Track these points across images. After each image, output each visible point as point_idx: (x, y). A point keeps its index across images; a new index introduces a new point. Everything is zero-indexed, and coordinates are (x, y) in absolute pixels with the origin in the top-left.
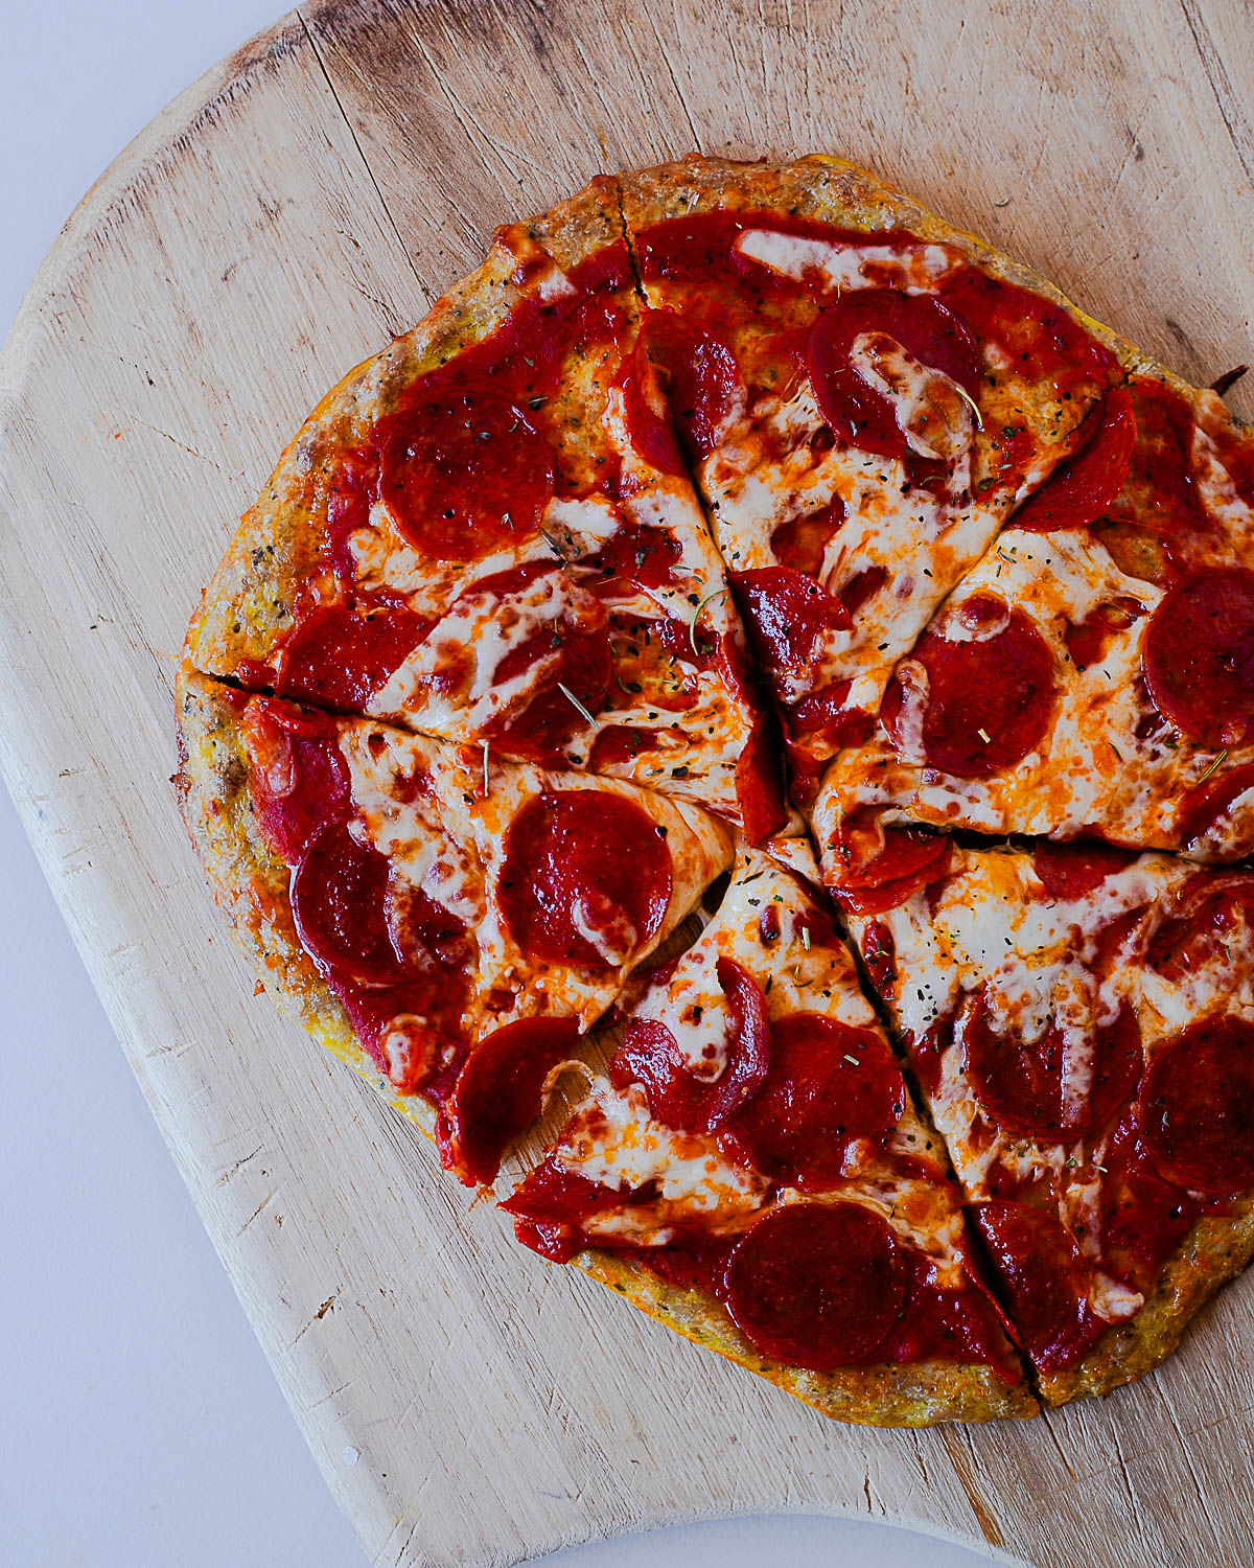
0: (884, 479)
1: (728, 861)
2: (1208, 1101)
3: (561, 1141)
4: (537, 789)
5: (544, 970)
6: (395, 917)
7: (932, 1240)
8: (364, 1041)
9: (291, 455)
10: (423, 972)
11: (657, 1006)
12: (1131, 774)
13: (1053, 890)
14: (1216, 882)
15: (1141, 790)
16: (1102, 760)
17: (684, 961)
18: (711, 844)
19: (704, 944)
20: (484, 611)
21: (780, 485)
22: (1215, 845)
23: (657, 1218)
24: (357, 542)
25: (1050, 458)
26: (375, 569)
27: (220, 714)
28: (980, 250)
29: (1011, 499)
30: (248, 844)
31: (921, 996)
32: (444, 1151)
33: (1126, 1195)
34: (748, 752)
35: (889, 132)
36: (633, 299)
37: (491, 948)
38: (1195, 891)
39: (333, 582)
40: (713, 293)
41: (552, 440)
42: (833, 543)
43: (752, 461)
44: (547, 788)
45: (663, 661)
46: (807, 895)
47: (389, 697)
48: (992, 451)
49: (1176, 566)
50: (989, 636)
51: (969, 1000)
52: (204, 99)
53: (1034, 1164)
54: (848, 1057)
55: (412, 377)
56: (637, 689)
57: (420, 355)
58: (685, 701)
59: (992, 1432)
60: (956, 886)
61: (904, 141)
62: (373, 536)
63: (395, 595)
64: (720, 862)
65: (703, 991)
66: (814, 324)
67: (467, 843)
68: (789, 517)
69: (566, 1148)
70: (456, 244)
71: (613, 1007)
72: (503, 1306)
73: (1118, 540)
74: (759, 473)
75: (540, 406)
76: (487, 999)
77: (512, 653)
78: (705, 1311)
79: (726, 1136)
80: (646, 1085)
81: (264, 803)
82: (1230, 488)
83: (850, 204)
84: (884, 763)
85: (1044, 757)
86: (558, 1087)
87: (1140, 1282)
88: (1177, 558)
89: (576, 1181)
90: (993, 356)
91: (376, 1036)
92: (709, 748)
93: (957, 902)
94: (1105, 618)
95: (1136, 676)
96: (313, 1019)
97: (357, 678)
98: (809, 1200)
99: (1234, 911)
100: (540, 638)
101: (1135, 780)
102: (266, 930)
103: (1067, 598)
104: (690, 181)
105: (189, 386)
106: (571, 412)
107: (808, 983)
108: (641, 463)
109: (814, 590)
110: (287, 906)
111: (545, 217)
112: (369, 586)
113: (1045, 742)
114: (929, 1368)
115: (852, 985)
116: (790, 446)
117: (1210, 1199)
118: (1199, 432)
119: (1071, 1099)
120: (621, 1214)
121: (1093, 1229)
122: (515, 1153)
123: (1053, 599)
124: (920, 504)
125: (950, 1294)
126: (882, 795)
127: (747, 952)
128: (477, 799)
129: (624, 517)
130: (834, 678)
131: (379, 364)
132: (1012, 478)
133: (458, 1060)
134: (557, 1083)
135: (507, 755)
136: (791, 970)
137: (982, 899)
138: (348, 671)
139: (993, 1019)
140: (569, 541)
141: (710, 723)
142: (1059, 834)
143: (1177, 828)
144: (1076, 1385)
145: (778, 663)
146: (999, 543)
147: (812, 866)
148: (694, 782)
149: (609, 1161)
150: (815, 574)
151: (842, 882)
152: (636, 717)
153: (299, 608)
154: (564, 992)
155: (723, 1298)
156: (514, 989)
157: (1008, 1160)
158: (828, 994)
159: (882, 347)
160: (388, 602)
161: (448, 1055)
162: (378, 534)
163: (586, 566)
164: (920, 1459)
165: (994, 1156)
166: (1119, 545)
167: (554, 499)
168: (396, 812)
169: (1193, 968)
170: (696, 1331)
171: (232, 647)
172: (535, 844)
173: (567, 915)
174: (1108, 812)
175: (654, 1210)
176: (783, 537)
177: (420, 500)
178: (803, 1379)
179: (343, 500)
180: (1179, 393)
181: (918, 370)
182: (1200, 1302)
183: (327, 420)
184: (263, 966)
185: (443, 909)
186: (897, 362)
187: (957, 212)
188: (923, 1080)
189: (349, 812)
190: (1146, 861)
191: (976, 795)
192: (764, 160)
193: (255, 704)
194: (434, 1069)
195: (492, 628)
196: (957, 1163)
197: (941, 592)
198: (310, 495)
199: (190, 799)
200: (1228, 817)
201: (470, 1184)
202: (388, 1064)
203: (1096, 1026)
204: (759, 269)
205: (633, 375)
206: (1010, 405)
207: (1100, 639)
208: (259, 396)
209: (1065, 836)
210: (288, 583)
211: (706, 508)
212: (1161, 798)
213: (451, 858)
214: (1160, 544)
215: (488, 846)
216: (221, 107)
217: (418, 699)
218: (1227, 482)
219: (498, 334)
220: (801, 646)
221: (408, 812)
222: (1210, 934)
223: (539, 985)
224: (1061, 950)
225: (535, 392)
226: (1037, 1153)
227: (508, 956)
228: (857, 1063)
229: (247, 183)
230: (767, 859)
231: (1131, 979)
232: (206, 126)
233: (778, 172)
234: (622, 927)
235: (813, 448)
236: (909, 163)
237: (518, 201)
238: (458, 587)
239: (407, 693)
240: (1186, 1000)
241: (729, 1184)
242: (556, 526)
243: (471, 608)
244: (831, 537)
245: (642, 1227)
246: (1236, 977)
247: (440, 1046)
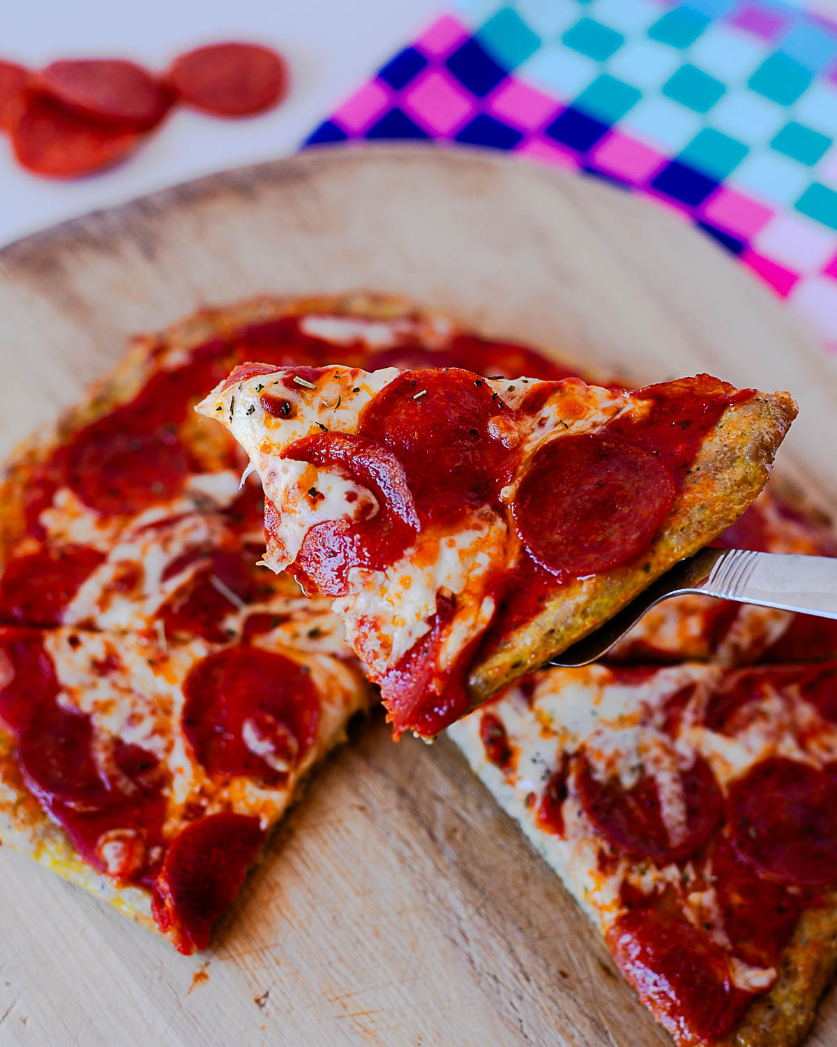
4: (204, 655)
5: (226, 784)
6: (101, 757)
10: (128, 796)
13: (621, 678)
20: (148, 539)
22: (736, 646)
24: (48, 519)
31: (535, 762)
33: (736, 899)
37: (181, 773)
39: (31, 544)
44: (212, 652)
47: (81, 605)
51: (574, 761)
53: (656, 879)
56: (272, 591)
60: (543, 685)
62: (59, 511)
64: (356, 696)
67: (153, 697)
75: (174, 428)
76: (183, 811)
77: (174, 561)
91: (94, 848)
93: (547, 693)
96: (40, 845)
97: (55, 597)
99: (764, 687)
110: (12, 763)
112: (59, 543)
117: (806, 893)
119: (673, 827)
121: (718, 924)
128: (158, 663)
133: (164, 856)
135: (179, 635)
137: (566, 687)
139: (595, 771)
140: (206, 500)
148: (326, 639)
152: (276, 607)
154: (245, 798)
156: (204, 802)
157: (634, 879)
161: (155, 853)
162: (63, 509)
165: (622, 878)
167: (189, 476)
168: (95, 683)
172: (209, 689)
173: (241, 738)
177: (93, 486)
185: (139, 747)
189: (55, 687)
194: (145, 863)
201: (186, 951)
202: (106, 864)
203: (679, 769)
212: (686, 617)
213: (142, 709)
215: (170, 696)
217: (104, 603)
221: (104, 683)
222: (751, 706)
223: (225, 794)
224: (637, 718)
226: (656, 871)
227: (196, 776)
231: (697, 738)
234: (285, 737)
238: (128, 533)
239: (96, 598)
240: (745, 749)
242: (196, 493)
243: (139, 539)
246: (778, 730)
247: (149, 846)
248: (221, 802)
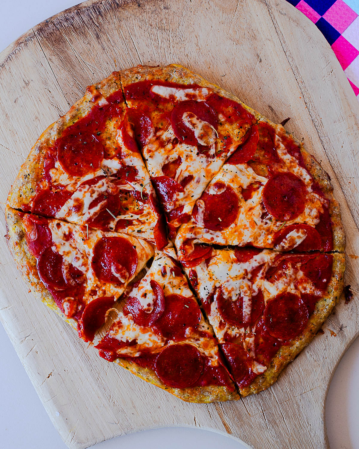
0: (192, 151)
1: (153, 254)
2: (283, 315)
3: (111, 330)
4: (101, 237)
5: (105, 284)
6: (65, 272)
7: (210, 353)
8: (58, 304)
9: (34, 149)
10: (73, 286)
11: (135, 293)
12: (260, 228)
13: (239, 260)
14: (283, 257)
15: (263, 233)
16: (252, 225)
17: (142, 281)
18: (148, 250)
19: (147, 276)
20: (86, 190)
21: (164, 154)
22: (283, 247)
23: (136, 349)
24: (52, 172)
25: (236, 145)
26: (57, 179)
27: (17, 219)
28: (217, 89)
29: (226, 156)
30: (25, 253)
31: (205, 289)
32: (79, 333)
33: (261, 340)
34: (157, 226)
35: (192, 57)
36: (124, 105)
37: (90, 279)
38: (278, 259)
39: (46, 183)
40: (145, 103)
41: (103, 143)
42: (179, 169)
43: (156, 148)
44: (104, 237)
45: (134, 201)
46: (174, 263)
47: (61, 213)
48: (221, 143)
49: (271, 173)
50: (221, 193)
51: (218, 289)
52: (8, 53)
53: (236, 333)
54: (185, 306)
55: (65, 127)
56: (127, 209)
57: (67, 121)
58: (140, 212)
59: (228, 404)
60: (213, 260)
61: (197, 60)
62: (56, 170)
63: (62, 186)
64: (151, 255)
65: (147, 289)
66: (173, 110)
67: (83, 251)
68: (167, 162)
69: (112, 331)
70: (77, 91)
71: (123, 294)
72: (97, 373)
73: (255, 166)
74: (158, 151)
75: (99, 134)
76: (90, 292)
77: (94, 201)
78: (150, 374)
79: (154, 327)
80: (133, 314)
81: (29, 242)
82: (286, 151)
83: (182, 77)
84: (193, 227)
85: (236, 225)
86: (109, 315)
87: (266, 363)
88: (271, 170)
89: (114, 340)
90: (221, 117)
91: (61, 303)
92: (147, 225)
93: (213, 264)
94: (252, 187)
95: (261, 202)
96: (44, 299)
97: (53, 208)
98: (177, 344)
99: (288, 264)
100: (101, 197)
101: (261, 230)
102: (31, 276)
103: (242, 182)
104: (139, 72)
105: (6, 131)
106: (108, 136)
107: (175, 286)
108: (127, 149)
109: (173, 182)
110: (36, 269)
111: (100, 83)
112: (55, 184)
113: (236, 221)
114: (210, 387)
115: (186, 286)
116: (166, 143)
117: (284, 341)
118: (277, 136)
119: (246, 315)
120: (127, 348)
121: (253, 350)
122: (99, 333)
123: (238, 182)
124: (202, 158)
125: (215, 368)
126: (193, 236)
127: (158, 278)
128: (85, 240)
129: (123, 164)
130: (179, 205)
131: (56, 124)
132: (226, 150)
133: (83, 309)
134: (109, 314)
135: (93, 228)
136: (170, 283)
137: (220, 263)
138: (50, 207)
139: (224, 294)
140: (108, 170)
141: (147, 218)
142: (241, 245)
143: (273, 242)
144: (249, 391)
145: (165, 202)
146: (223, 168)
147: (175, 255)
148: (143, 234)
149: (123, 335)
150: (174, 178)
151: (183, 259)
152: (127, 217)
153: (37, 190)
154: (110, 290)
155: (154, 370)
156: (97, 290)
157: (229, 332)
158: (180, 289)
159: (191, 116)
160: (60, 188)
161: (80, 308)
162: (57, 170)
163: (113, 177)
164: (209, 412)
165: (226, 331)
166: (256, 167)
167: (104, 159)
168: (64, 244)
169: (278, 280)
170: (148, 379)
171: (19, 201)
172: (101, 251)
173: (110, 270)
174: (254, 239)
175: (135, 347)
176: (165, 168)
177: (68, 160)
178: (176, 391)
179: (48, 161)
180: (271, 126)
181: (200, 122)
182: (282, 368)
183: (43, 140)
184: (31, 285)
185: (77, 269)
186: (195, 120)
187: (211, 78)
188: (206, 311)
189: (52, 244)
190: (265, 251)
191: (218, 235)
192: (158, 66)
193: (26, 216)
194: (76, 311)
195: (88, 194)
196: (216, 333)
197: (208, 181)
198: (39, 160)
199: (10, 241)
200: (286, 239)
201: (86, 341)
202: (64, 310)
203: (252, 296)
204: (157, 96)
205: (124, 126)
206: (226, 130)
207: (251, 192)
208: (25, 133)
209: (242, 245)
210: (34, 183)
211: (144, 160)
212: (268, 234)
213: (79, 256)
214: (267, 166)
215: (89, 252)
216: (13, 55)
217: (69, 214)
218: (285, 149)
219: (88, 115)
220: (170, 197)
221: (67, 243)
222: (282, 270)
223: (103, 288)
224: (242, 276)
225: (98, 130)
226: (237, 330)
227: (95, 281)
228: (188, 307)
229: (20, 76)
230: (163, 254)
231: (261, 283)
232: (9, 61)
233: (162, 69)
234: (125, 273)
235: (173, 143)
236: (198, 65)
237: (93, 79)
238: (79, 183)
239: (66, 212)
240: (276, 288)
241: (155, 340)
242: (105, 166)
243: (82, 189)
244: (178, 167)
245: (132, 352)
246: (289, 282)
247: (78, 305)
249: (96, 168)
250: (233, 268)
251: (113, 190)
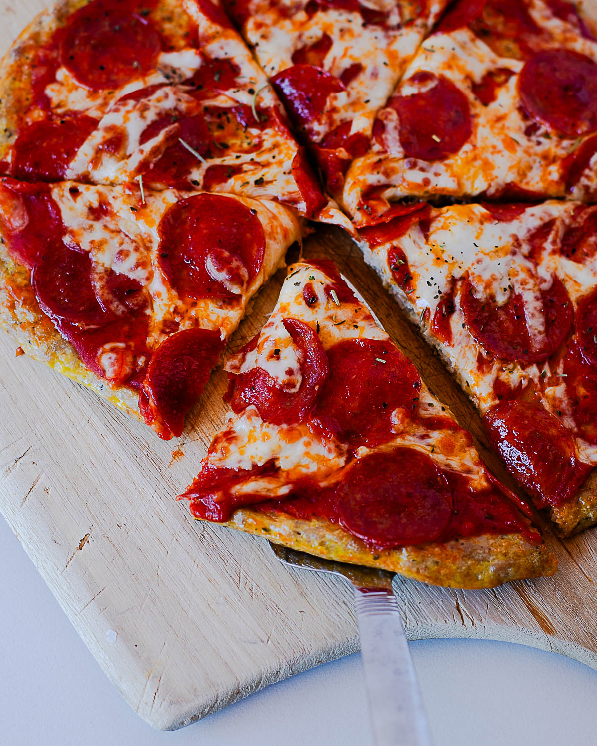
0: (351, 22)
4: (174, 200)
5: (194, 305)
6: (98, 285)
8: (88, 363)
10: (119, 315)
12: (527, 152)
13: (495, 216)
14: (592, 208)
15: (535, 161)
16: (508, 145)
20: (129, 108)
21: (292, 30)
22: (587, 188)
24: (50, 91)
26: (62, 102)
29: (426, 24)
30: (3, 262)
31: (430, 285)
33: (582, 391)
34: (296, 159)
37: (159, 296)
38: (581, 212)
39: (38, 112)
41: (158, 28)
42: (328, 56)
43: (273, 20)
44: (181, 199)
45: (240, 130)
47: (80, 163)
48: (409, 7)
49: (527, 51)
50: (428, 89)
51: (459, 284)
53: (521, 377)
55: (73, 9)
56: (226, 146)
58: (257, 147)
60: (437, 222)
62: (59, 85)
63: (76, 112)
64: (293, 231)
67: (136, 236)
68: (300, 46)
73: (493, 42)
74: (279, 25)
75: (148, 13)
76: (161, 326)
77: (149, 127)
81: (10, 236)
82: (548, 12)
84: (380, 161)
88: (527, 47)
91: (95, 357)
92: (274, 166)
93: (439, 229)
94: (492, 79)
95: (517, 105)
96: (54, 356)
100: (164, 119)
101: (531, 156)
102: (20, 309)
103: (469, 68)
106: (165, 15)
108: (209, 23)
109: (321, 73)
112: (60, 111)
113: (472, 138)
116: (294, 11)
119: (535, 335)
121: (567, 412)
123: (461, 69)
124: (374, 32)
126: (383, 179)
128: (139, 209)
129: (204, 56)
130: (341, 121)
135: (154, 185)
137: (454, 224)
138: (53, 155)
139: (476, 291)
140: (174, 72)
141: (273, 154)
142: (492, 191)
143: (562, 178)
144: (579, 512)
146: (424, 46)
148: (269, 186)
152: (230, 160)
153: (20, 130)
154: (208, 315)
156: (177, 320)
157: (504, 377)
161: (141, 361)
162: (62, 83)
163: (186, 85)
165: (495, 376)
167: (162, 53)
168: (91, 226)
169: (591, 255)
170: (323, 544)
172: (179, 229)
173: (204, 268)
174: (519, 174)
176: (298, 56)
177: (85, 63)
179: (40, 70)
183: (26, 36)
185: (126, 277)
189: (63, 231)
191: (439, 171)
194: (134, 370)
195: (135, 115)
197: (395, 75)
198: (20, 72)
200: (591, 169)
201: (166, 437)
202: (104, 371)
203: (540, 290)
207: (493, 90)
209: (495, 192)
210: (12, 118)
211: (251, 47)
212: (548, 165)
213: (128, 246)
214: (515, 42)
215: (149, 236)
217: (96, 161)
218: (546, 9)
221: (98, 225)
223: (193, 313)
224: (509, 248)
225: (144, 8)
226: (521, 370)
227: (171, 299)
231: (555, 263)
234: (238, 268)
235: (307, 12)
238: (113, 101)
239: (89, 157)
240: (591, 273)
242: (166, 66)
243: (122, 108)
244: (326, 54)
247: (135, 357)
248: (190, 318)
249: (146, 69)
250: (484, 231)
251: (191, 105)
